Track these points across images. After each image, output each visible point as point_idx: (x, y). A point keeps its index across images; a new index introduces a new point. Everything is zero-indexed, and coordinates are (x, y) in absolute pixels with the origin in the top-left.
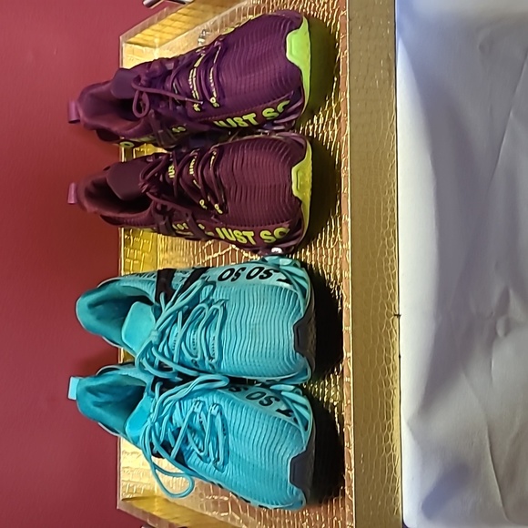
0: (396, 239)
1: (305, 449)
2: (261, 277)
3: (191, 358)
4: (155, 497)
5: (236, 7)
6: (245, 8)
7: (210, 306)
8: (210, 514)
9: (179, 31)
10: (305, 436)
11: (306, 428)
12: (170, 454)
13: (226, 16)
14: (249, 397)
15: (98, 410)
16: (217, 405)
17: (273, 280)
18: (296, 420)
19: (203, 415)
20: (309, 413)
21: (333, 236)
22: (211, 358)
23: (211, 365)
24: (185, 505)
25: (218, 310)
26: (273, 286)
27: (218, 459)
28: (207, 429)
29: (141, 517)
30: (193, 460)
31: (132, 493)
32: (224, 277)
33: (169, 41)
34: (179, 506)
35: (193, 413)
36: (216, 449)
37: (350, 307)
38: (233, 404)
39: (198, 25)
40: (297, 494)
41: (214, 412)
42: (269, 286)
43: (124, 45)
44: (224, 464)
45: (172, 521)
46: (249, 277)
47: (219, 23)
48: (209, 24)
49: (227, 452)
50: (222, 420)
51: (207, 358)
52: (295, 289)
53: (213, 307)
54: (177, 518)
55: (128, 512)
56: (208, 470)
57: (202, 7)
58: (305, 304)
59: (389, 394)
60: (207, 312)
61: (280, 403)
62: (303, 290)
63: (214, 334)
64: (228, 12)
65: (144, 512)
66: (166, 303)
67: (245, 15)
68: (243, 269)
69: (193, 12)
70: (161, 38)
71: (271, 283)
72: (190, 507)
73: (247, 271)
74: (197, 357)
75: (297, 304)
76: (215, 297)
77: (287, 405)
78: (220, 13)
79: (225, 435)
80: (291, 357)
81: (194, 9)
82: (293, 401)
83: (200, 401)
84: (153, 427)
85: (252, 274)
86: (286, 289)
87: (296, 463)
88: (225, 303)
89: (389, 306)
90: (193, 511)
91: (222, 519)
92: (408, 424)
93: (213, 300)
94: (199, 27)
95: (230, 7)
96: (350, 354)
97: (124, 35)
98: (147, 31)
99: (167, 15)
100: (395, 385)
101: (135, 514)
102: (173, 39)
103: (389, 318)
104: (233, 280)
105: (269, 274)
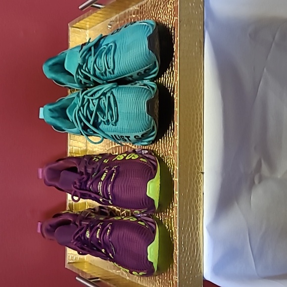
0: (202, 134)
4: (85, 262)
5: (127, 11)
6: (131, 11)
8: (111, 271)
9: (98, 22)
13: (122, 15)
21: (172, 131)
22: (109, 68)
24: (100, 266)
29: (77, 272)
31: (73, 260)
33: (93, 26)
34: (96, 267)
37: (178, 168)
39: (107, 19)
43: (70, 28)
45: (92, 274)
47: (118, 18)
48: (113, 18)
51: (107, 69)
54: (95, 273)
55: (71, 269)
57: (109, 10)
59: (198, 212)
63: (111, 56)
64: (122, 13)
65: (78, 270)
67: (131, 15)
69: (105, 13)
70: (89, 25)
72: (102, 267)
78: (119, 13)
81: (105, 11)
89: (198, 168)
90: (103, 269)
91: (117, 274)
92: (207, 228)
94: (108, 20)
95: (124, 10)
96: (177, 193)
97: (70, 23)
98: (82, 22)
99: (91, 14)
100: (200, 208)
101: (74, 271)
102: (96, 25)
103: (198, 174)
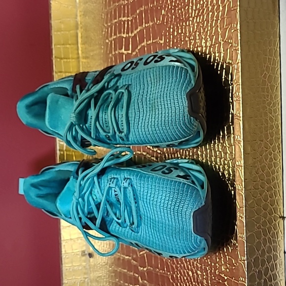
1: (203, 204)
2: (156, 61)
3: (105, 134)
7: (116, 90)
10: (203, 194)
11: (202, 187)
12: (95, 224)
14: (153, 170)
15: (41, 201)
16: (128, 178)
17: (166, 62)
18: (193, 182)
19: (117, 189)
20: (204, 176)
22: (120, 132)
23: (121, 138)
25: (123, 93)
26: (166, 66)
27: (133, 223)
28: (122, 201)
30: (114, 227)
32: (125, 68)
35: (110, 188)
36: (130, 214)
38: (141, 177)
40: (200, 242)
41: (126, 185)
42: (163, 67)
44: (138, 227)
46: (146, 63)
49: (139, 216)
50: (133, 190)
51: (117, 133)
52: (185, 66)
53: (119, 91)
56: (126, 233)
58: (195, 76)
60: (114, 96)
61: (178, 171)
62: (192, 67)
63: (122, 113)
66: (81, 91)
68: (141, 59)
71: (164, 65)
73: (144, 60)
74: (109, 132)
75: (188, 77)
76: (120, 84)
77: (184, 171)
79: (136, 203)
80: (186, 121)
82: (189, 169)
83: (114, 178)
84: (78, 203)
85: (148, 61)
86: (178, 67)
87: (197, 215)
88: (128, 87)
93: (118, 86)
104: (133, 69)
105: (162, 58)
